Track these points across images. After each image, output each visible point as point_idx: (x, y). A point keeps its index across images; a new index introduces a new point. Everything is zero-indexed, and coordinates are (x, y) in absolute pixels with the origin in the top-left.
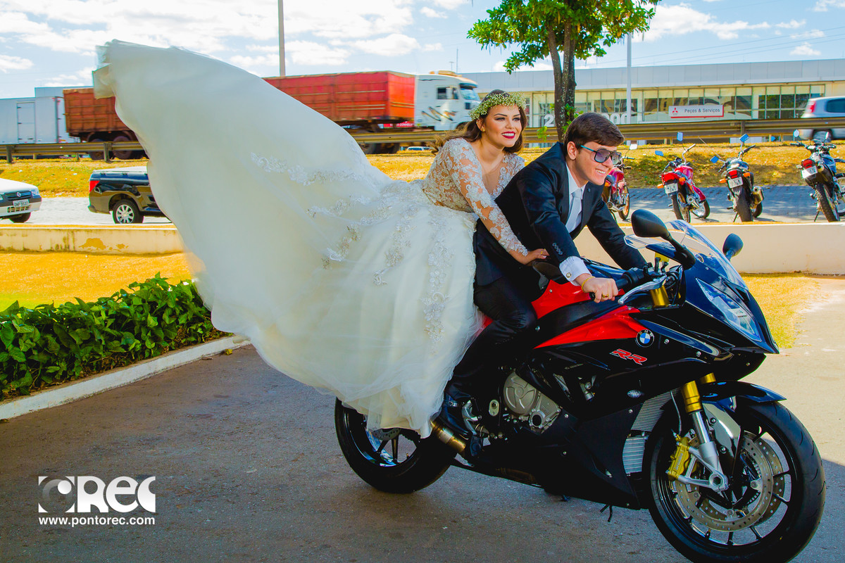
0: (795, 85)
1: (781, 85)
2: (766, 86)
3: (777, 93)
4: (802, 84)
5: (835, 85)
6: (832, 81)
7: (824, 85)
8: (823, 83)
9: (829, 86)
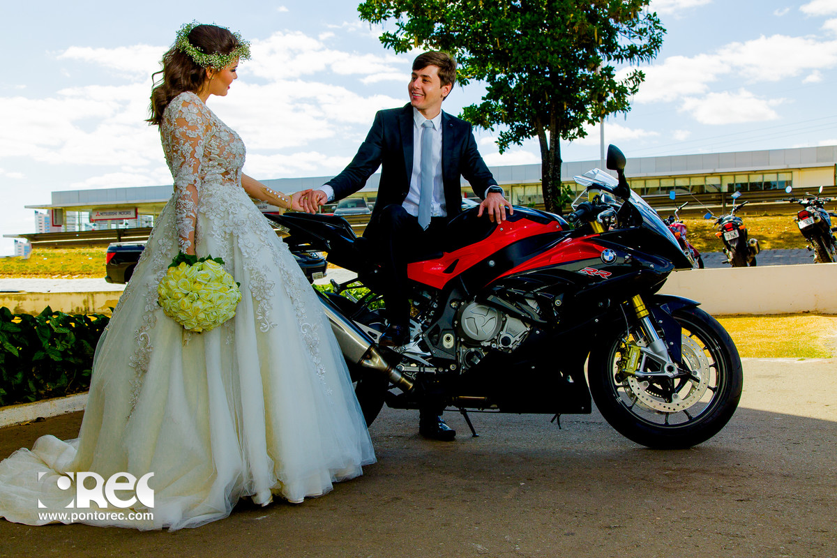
0: (763, 173)
1: (749, 174)
2: (734, 174)
3: (746, 181)
4: (769, 172)
5: (801, 172)
6: (799, 169)
7: (791, 172)
8: (790, 171)
9: (796, 173)
